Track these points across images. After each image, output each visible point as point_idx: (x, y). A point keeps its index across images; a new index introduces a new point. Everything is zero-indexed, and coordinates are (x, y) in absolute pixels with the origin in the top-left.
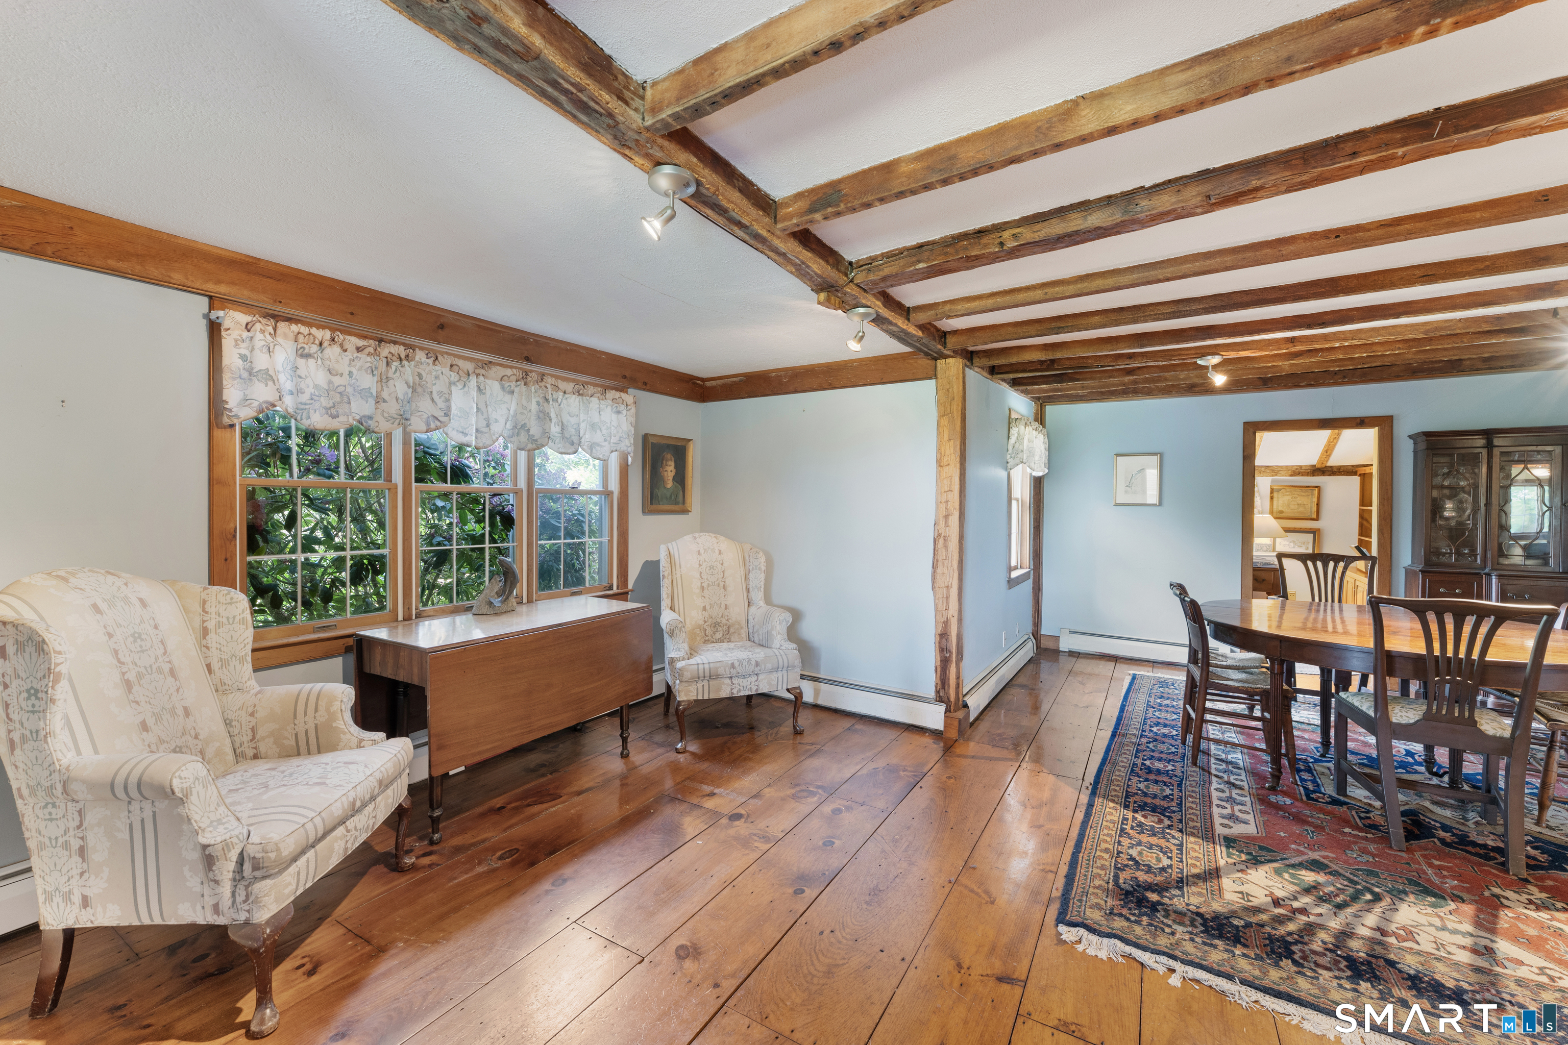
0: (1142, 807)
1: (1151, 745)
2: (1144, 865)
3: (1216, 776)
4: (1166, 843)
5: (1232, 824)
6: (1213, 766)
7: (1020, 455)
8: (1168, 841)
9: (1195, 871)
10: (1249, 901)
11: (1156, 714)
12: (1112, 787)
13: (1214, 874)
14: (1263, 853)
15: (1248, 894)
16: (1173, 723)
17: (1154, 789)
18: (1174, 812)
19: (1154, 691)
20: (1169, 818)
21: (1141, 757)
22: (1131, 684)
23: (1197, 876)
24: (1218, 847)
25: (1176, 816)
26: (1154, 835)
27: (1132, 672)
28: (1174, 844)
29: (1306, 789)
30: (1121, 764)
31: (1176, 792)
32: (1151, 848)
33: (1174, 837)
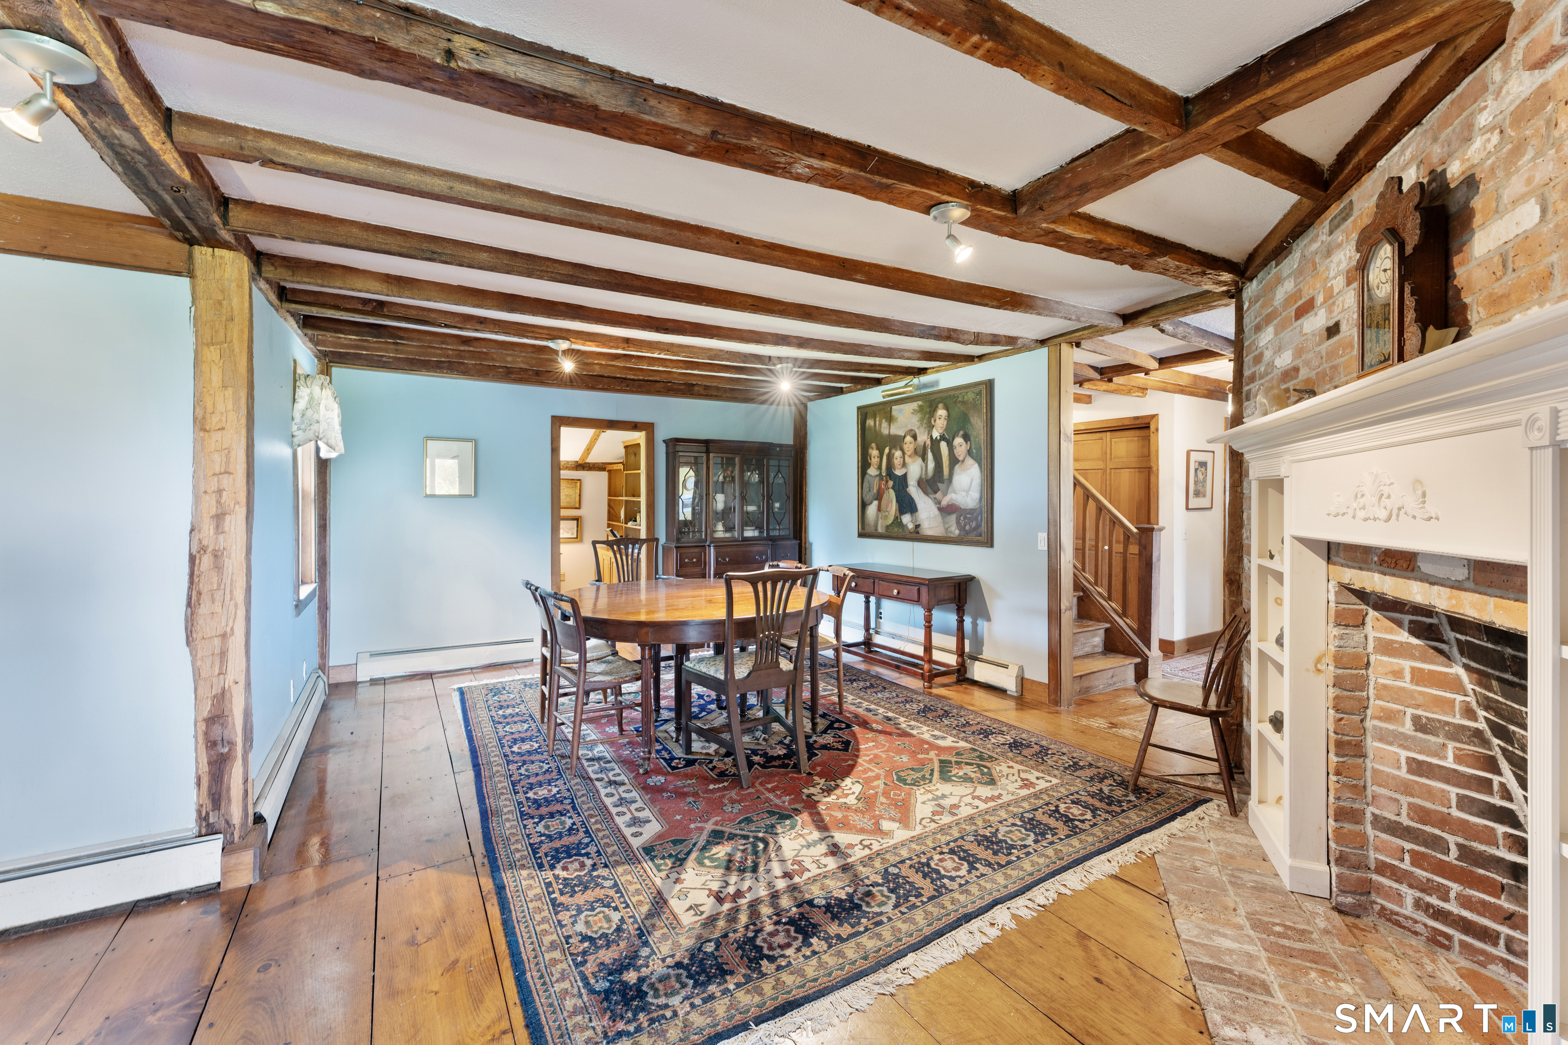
0: (556, 857)
1: (522, 771)
2: (600, 938)
3: (598, 780)
4: (603, 891)
5: (640, 830)
6: (590, 770)
7: (315, 427)
8: (603, 887)
9: (645, 909)
10: (702, 913)
11: (507, 729)
12: (513, 847)
13: (660, 902)
14: (679, 847)
15: (697, 906)
16: (528, 734)
17: (555, 825)
18: (587, 845)
19: (490, 702)
20: (587, 855)
21: (521, 790)
22: (463, 702)
23: (650, 915)
24: (645, 865)
25: (592, 849)
26: (586, 888)
27: (456, 686)
28: (610, 888)
29: (664, 759)
30: (505, 810)
31: (576, 819)
32: (593, 909)
33: (604, 878)
